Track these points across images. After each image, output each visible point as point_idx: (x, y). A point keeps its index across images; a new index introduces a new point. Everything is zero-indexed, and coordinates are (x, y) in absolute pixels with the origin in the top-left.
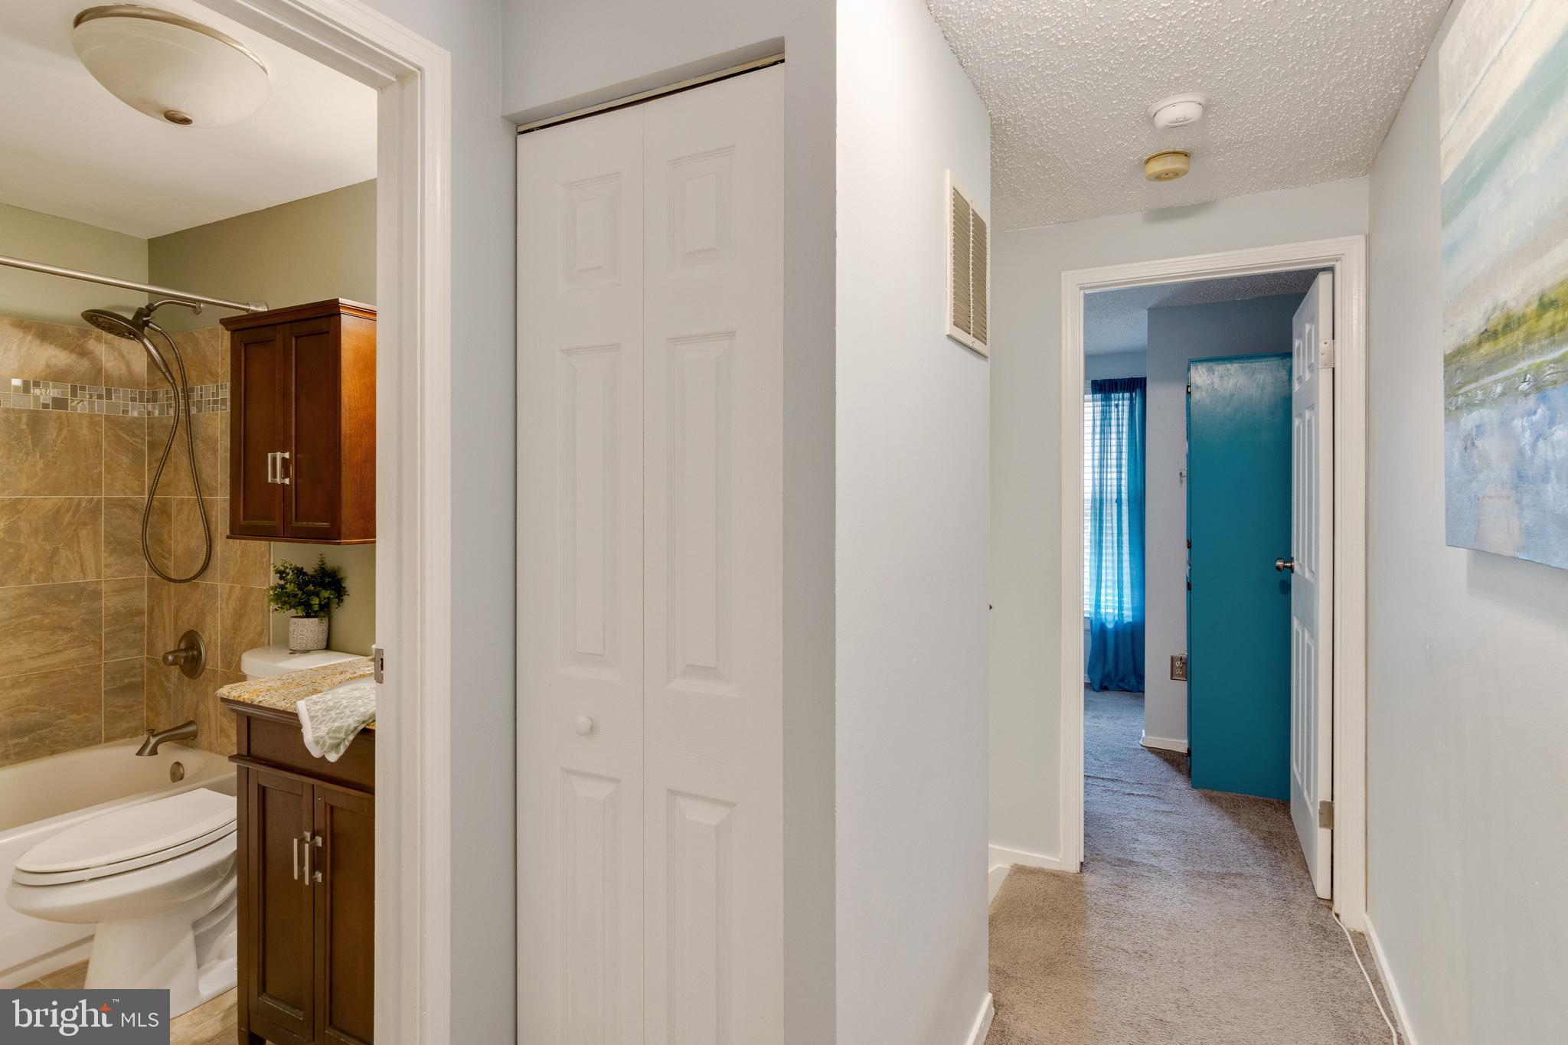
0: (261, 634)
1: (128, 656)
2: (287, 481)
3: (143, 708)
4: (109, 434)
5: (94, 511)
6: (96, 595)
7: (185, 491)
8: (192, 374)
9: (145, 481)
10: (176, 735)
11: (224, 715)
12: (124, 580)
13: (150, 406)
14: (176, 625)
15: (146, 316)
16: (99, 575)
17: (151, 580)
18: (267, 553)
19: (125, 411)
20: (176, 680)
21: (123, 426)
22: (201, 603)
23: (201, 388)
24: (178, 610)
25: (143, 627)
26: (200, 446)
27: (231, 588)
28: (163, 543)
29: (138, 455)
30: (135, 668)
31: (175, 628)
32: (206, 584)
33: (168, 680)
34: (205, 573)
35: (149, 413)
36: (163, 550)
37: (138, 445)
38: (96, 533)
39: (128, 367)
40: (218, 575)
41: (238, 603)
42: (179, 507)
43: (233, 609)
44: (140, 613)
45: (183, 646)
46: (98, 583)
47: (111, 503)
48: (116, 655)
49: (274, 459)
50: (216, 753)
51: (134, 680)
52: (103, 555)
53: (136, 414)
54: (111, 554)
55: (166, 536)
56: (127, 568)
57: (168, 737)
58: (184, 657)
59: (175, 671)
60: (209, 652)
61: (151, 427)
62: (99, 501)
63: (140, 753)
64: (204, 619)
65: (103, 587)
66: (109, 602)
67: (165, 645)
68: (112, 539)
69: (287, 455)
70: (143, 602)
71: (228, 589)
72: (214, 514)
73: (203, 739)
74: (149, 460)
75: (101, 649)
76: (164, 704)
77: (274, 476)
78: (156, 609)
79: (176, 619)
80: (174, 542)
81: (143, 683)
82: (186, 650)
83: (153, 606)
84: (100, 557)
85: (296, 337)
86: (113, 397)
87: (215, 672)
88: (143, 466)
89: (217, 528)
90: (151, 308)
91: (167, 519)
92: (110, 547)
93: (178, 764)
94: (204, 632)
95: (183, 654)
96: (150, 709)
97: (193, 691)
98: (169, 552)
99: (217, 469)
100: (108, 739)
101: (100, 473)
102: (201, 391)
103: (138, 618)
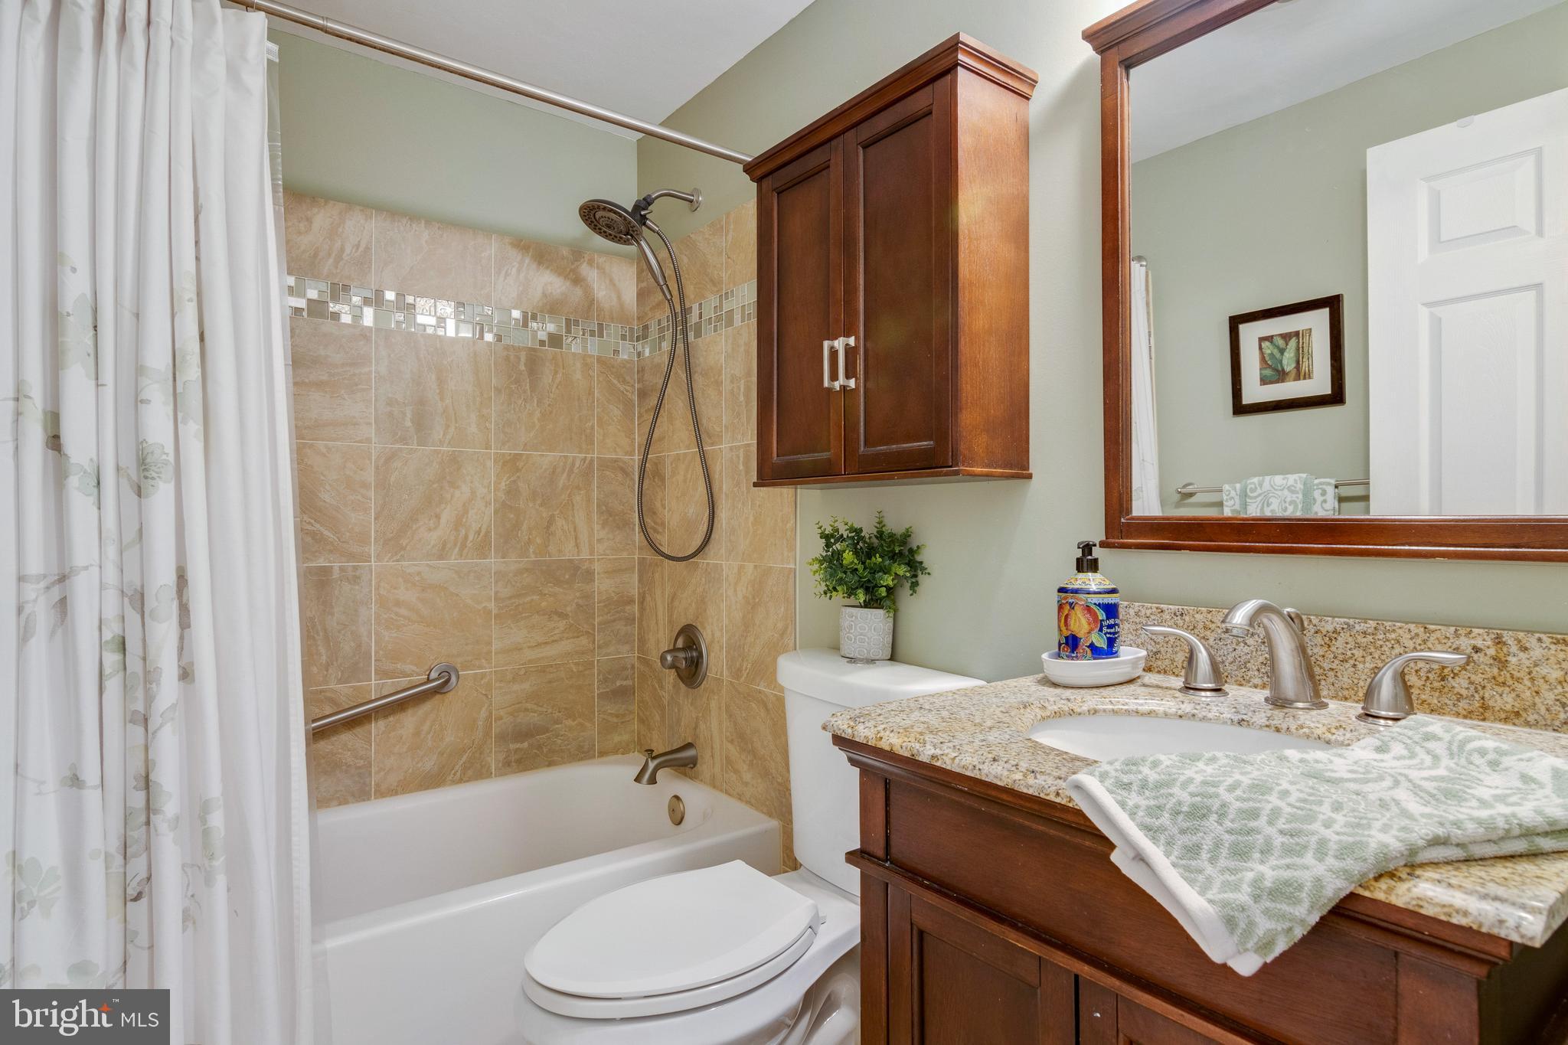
0: (783, 634)
1: (619, 653)
2: (852, 383)
3: (634, 719)
4: (601, 379)
5: (587, 472)
6: (589, 575)
7: (681, 445)
8: (690, 290)
9: (635, 439)
10: (675, 759)
11: (732, 742)
12: (616, 559)
13: (639, 346)
14: (671, 616)
15: (644, 209)
16: (592, 553)
17: (642, 561)
18: (792, 516)
19: (616, 352)
20: (671, 688)
21: (614, 370)
22: (701, 589)
23: (701, 304)
24: (673, 597)
25: (634, 619)
26: (699, 381)
27: (741, 568)
28: (654, 513)
29: (628, 405)
30: (626, 669)
31: (670, 622)
32: (708, 563)
33: (662, 687)
34: (706, 549)
35: (639, 354)
36: (655, 523)
37: (628, 393)
38: (589, 500)
39: (619, 298)
40: (723, 551)
41: (750, 589)
42: (674, 465)
43: (745, 597)
44: (631, 601)
45: (680, 644)
46: (591, 561)
47: (604, 464)
48: (608, 651)
49: (834, 353)
50: (721, 791)
51: (625, 683)
52: (596, 527)
53: (626, 357)
54: (603, 527)
55: (658, 504)
56: (618, 545)
57: (666, 761)
58: (686, 659)
59: (671, 676)
60: (712, 655)
61: (641, 370)
62: (592, 460)
63: (638, 779)
64: (705, 611)
65: (597, 567)
66: (603, 586)
67: (658, 642)
68: (604, 508)
69: (852, 341)
70: (634, 589)
71: (736, 570)
72: (718, 468)
73: (703, 768)
74: (639, 413)
75: (594, 643)
76: (657, 718)
77: (834, 377)
78: (648, 598)
79: (671, 608)
80: (668, 512)
81: (634, 688)
82: (683, 649)
83: (644, 593)
84: (592, 530)
85: (865, 148)
86: (605, 334)
87: (719, 681)
88: (632, 421)
89: (721, 488)
90: (649, 200)
91: (660, 483)
92: (602, 518)
93: (677, 798)
94: (704, 628)
95: (681, 655)
96: (642, 721)
97: (692, 704)
98: (663, 524)
99: (722, 408)
100: (602, 754)
101: (592, 428)
102: (700, 308)
103: (629, 607)
